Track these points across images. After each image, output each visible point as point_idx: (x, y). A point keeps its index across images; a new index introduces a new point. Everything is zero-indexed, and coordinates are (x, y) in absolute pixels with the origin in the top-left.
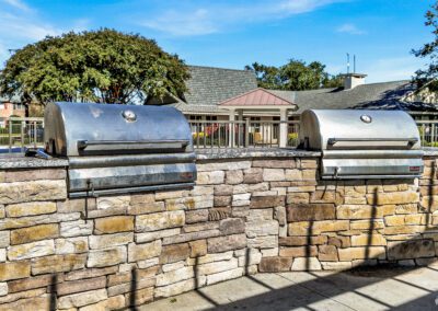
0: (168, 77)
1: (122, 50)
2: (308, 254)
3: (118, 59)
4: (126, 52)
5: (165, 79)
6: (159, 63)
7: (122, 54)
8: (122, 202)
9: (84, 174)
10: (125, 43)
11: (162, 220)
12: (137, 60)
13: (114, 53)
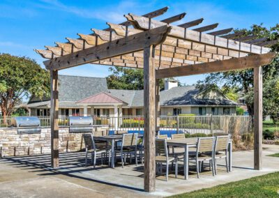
0: (44, 84)
1: (15, 67)
2: (67, 148)
3: (12, 73)
4: (17, 69)
5: (43, 86)
6: (38, 76)
7: (15, 70)
8: (27, 135)
9: (20, 130)
10: (17, 63)
11: (34, 139)
12: (24, 74)
13: (9, 69)
